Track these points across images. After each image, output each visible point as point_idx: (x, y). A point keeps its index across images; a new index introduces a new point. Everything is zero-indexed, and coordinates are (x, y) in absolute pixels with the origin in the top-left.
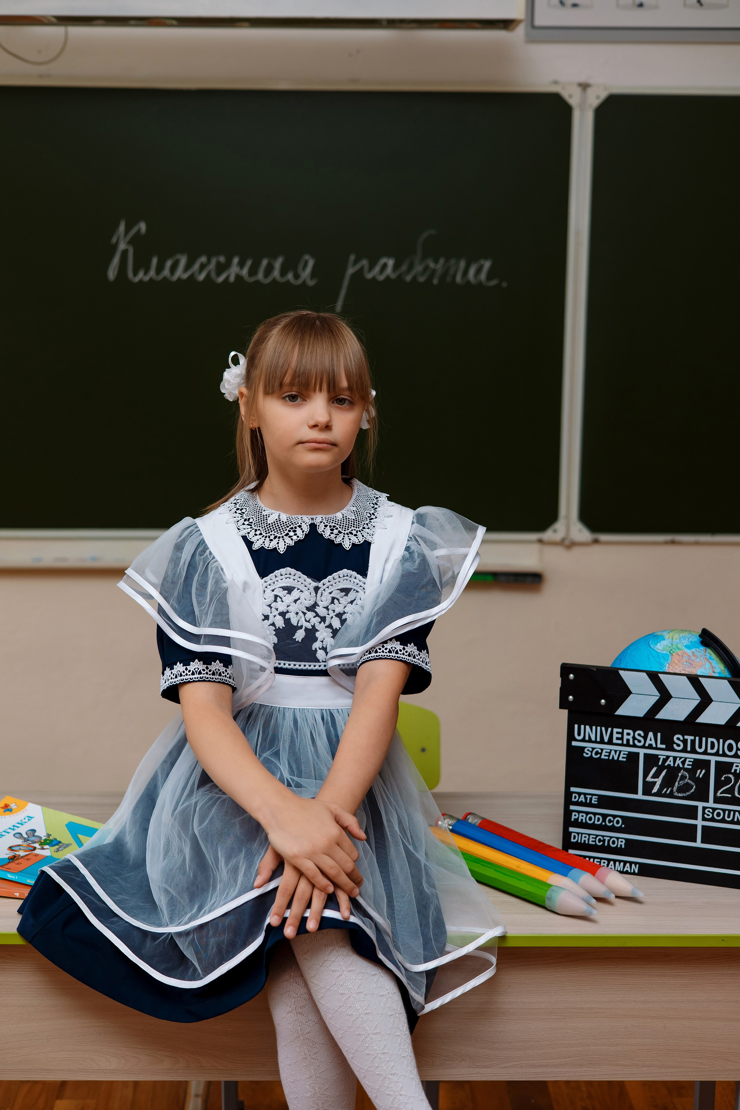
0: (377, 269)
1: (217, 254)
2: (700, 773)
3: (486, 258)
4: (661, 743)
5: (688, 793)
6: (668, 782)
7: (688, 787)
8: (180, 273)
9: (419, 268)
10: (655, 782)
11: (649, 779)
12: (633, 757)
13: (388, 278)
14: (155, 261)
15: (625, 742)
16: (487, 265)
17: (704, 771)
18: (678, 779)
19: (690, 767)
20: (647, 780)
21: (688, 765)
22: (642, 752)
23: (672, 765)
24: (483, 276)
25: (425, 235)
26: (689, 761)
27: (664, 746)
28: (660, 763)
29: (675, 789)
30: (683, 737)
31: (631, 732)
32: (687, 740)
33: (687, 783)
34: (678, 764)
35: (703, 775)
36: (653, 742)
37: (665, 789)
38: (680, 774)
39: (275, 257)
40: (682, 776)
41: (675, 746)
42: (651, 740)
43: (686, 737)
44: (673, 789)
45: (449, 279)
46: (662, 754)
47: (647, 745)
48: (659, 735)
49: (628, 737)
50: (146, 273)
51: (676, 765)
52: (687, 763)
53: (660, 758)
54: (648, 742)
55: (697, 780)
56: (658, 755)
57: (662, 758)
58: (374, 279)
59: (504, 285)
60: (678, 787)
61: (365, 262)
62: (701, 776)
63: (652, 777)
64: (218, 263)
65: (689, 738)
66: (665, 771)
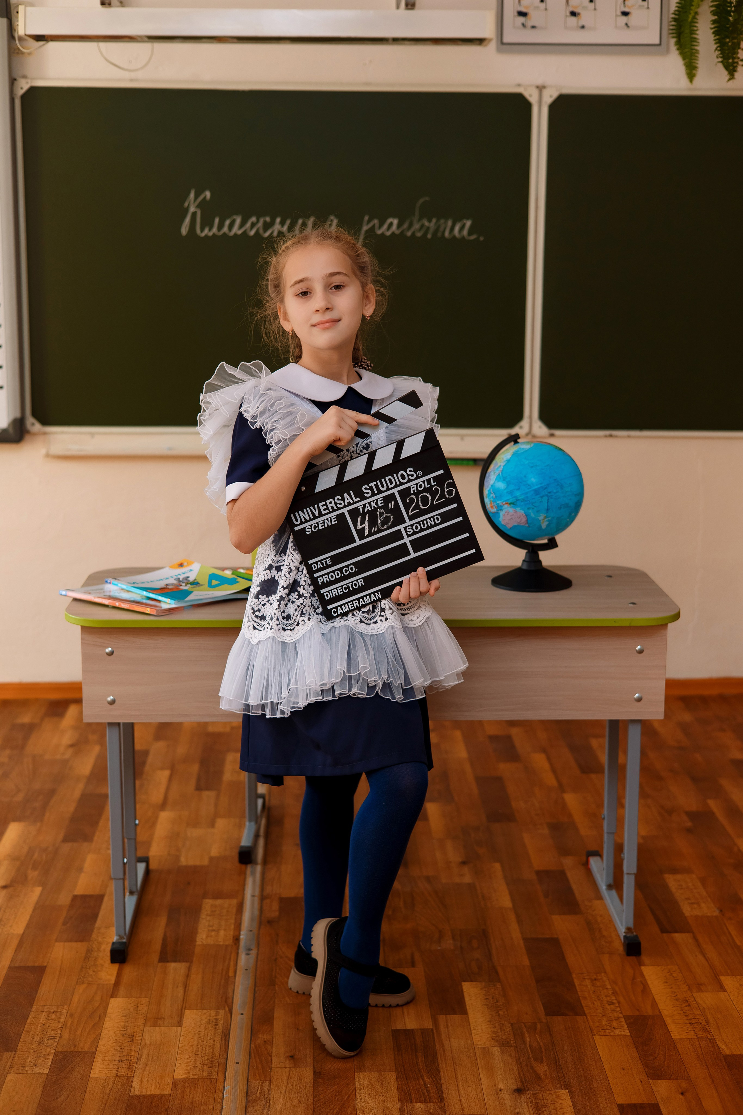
0: (385, 226)
1: (264, 215)
3: (468, 219)
8: (236, 230)
9: (416, 226)
13: (393, 233)
14: (217, 220)
16: (468, 223)
24: (465, 232)
25: (421, 201)
39: (308, 218)
45: (439, 235)
50: (210, 230)
58: (383, 234)
59: (482, 239)
61: (376, 222)
64: (265, 222)
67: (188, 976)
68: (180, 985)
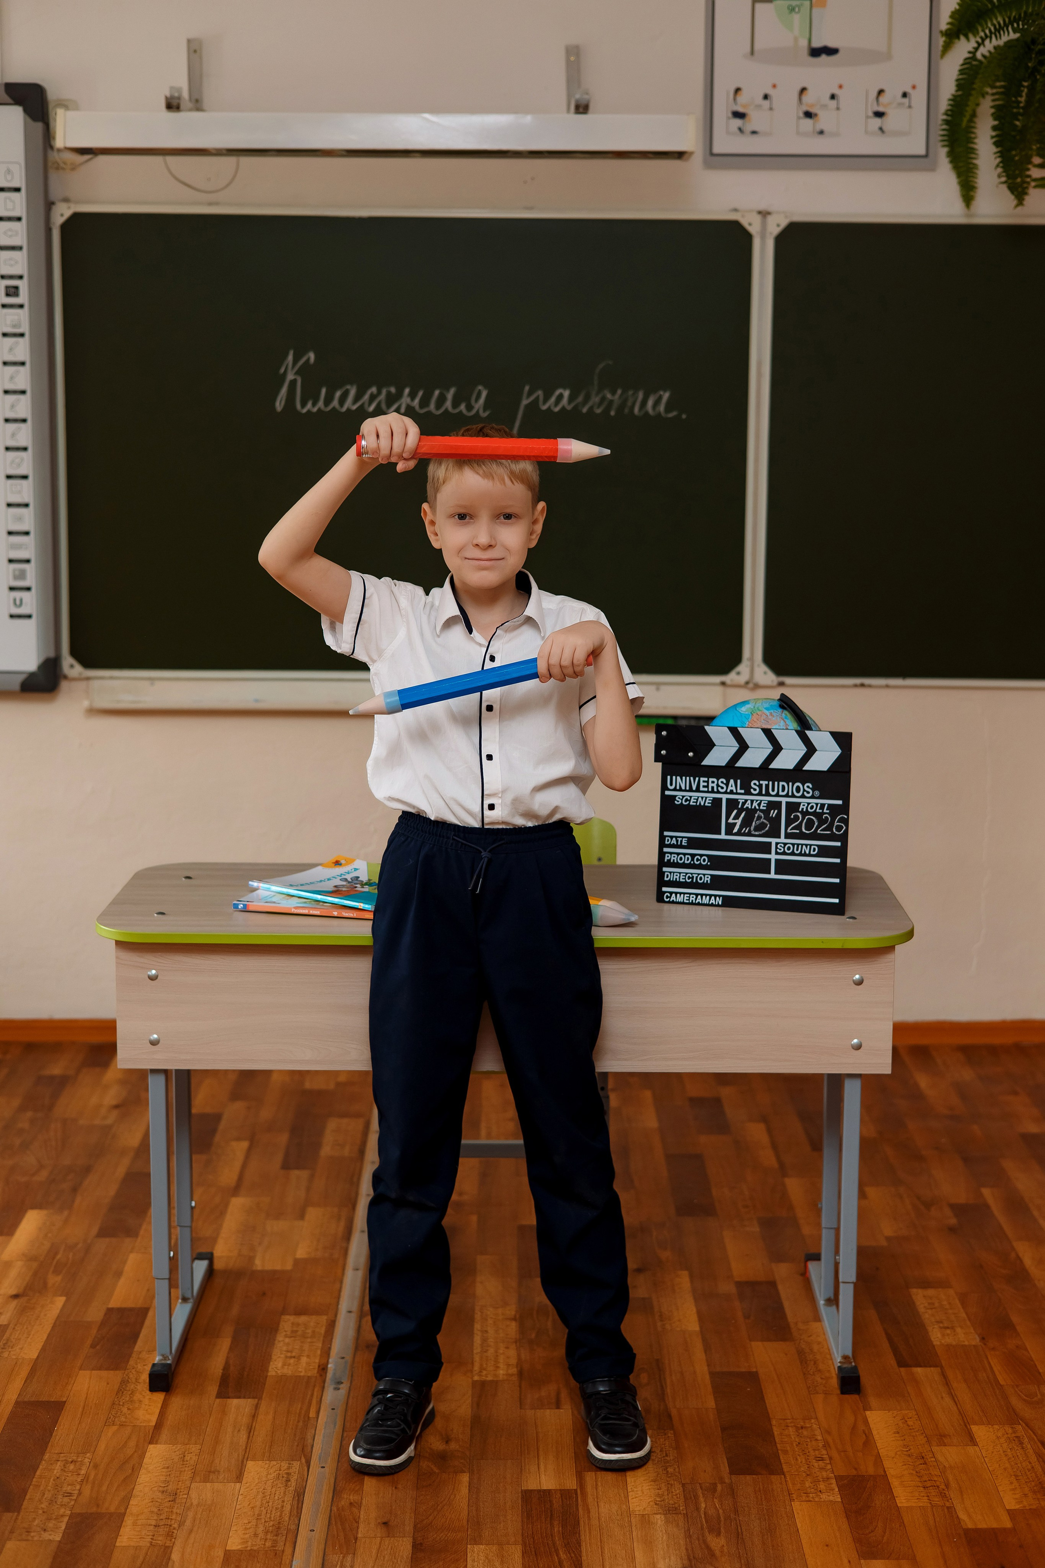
0: (553, 400)
1: (388, 385)
2: (773, 813)
3: (664, 389)
4: (741, 789)
5: (763, 831)
6: (746, 823)
7: (762, 826)
8: (349, 404)
9: (595, 399)
10: (736, 823)
11: (731, 821)
12: (717, 802)
13: (563, 408)
14: (323, 392)
15: (710, 790)
16: (666, 395)
17: (776, 811)
18: (755, 819)
19: (765, 808)
20: (729, 821)
21: (763, 806)
22: (724, 797)
23: (750, 807)
24: (662, 408)
25: (601, 366)
26: (764, 803)
27: (743, 791)
28: (740, 807)
29: (752, 828)
30: (759, 782)
31: (715, 780)
32: (762, 784)
33: (763, 822)
34: (755, 807)
35: (776, 815)
36: (734, 789)
37: (744, 829)
38: (756, 815)
39: (447, 388)
40: (758, 816)
41: (752, 790)
42: (732, 786)
43: (761, 782)
44: (750, 828)
45: (627, 411)
46: (741, 798)
47: (728, 791)
48: (739, 781)
49: (713, 785)
50: (314, 404)
51: (753, 807)
52: (762, 804)
53: (739, 802)
54: (730, 788)
55: (770, 820)
56: (738, 799)
57: (741, 801)
58: (548, 409)
59: (684, 416)
60: (755, 826)
61: (539, 394)
62: (774, 816)
63: (734, 819)
64: (389, 394)
65: (764, 783)
66: (744, 812)
67: (254, 1416)
68: (243, 1428)
